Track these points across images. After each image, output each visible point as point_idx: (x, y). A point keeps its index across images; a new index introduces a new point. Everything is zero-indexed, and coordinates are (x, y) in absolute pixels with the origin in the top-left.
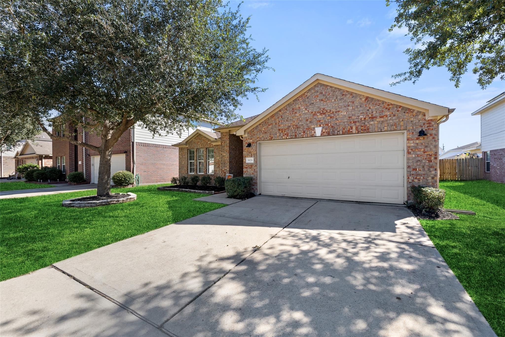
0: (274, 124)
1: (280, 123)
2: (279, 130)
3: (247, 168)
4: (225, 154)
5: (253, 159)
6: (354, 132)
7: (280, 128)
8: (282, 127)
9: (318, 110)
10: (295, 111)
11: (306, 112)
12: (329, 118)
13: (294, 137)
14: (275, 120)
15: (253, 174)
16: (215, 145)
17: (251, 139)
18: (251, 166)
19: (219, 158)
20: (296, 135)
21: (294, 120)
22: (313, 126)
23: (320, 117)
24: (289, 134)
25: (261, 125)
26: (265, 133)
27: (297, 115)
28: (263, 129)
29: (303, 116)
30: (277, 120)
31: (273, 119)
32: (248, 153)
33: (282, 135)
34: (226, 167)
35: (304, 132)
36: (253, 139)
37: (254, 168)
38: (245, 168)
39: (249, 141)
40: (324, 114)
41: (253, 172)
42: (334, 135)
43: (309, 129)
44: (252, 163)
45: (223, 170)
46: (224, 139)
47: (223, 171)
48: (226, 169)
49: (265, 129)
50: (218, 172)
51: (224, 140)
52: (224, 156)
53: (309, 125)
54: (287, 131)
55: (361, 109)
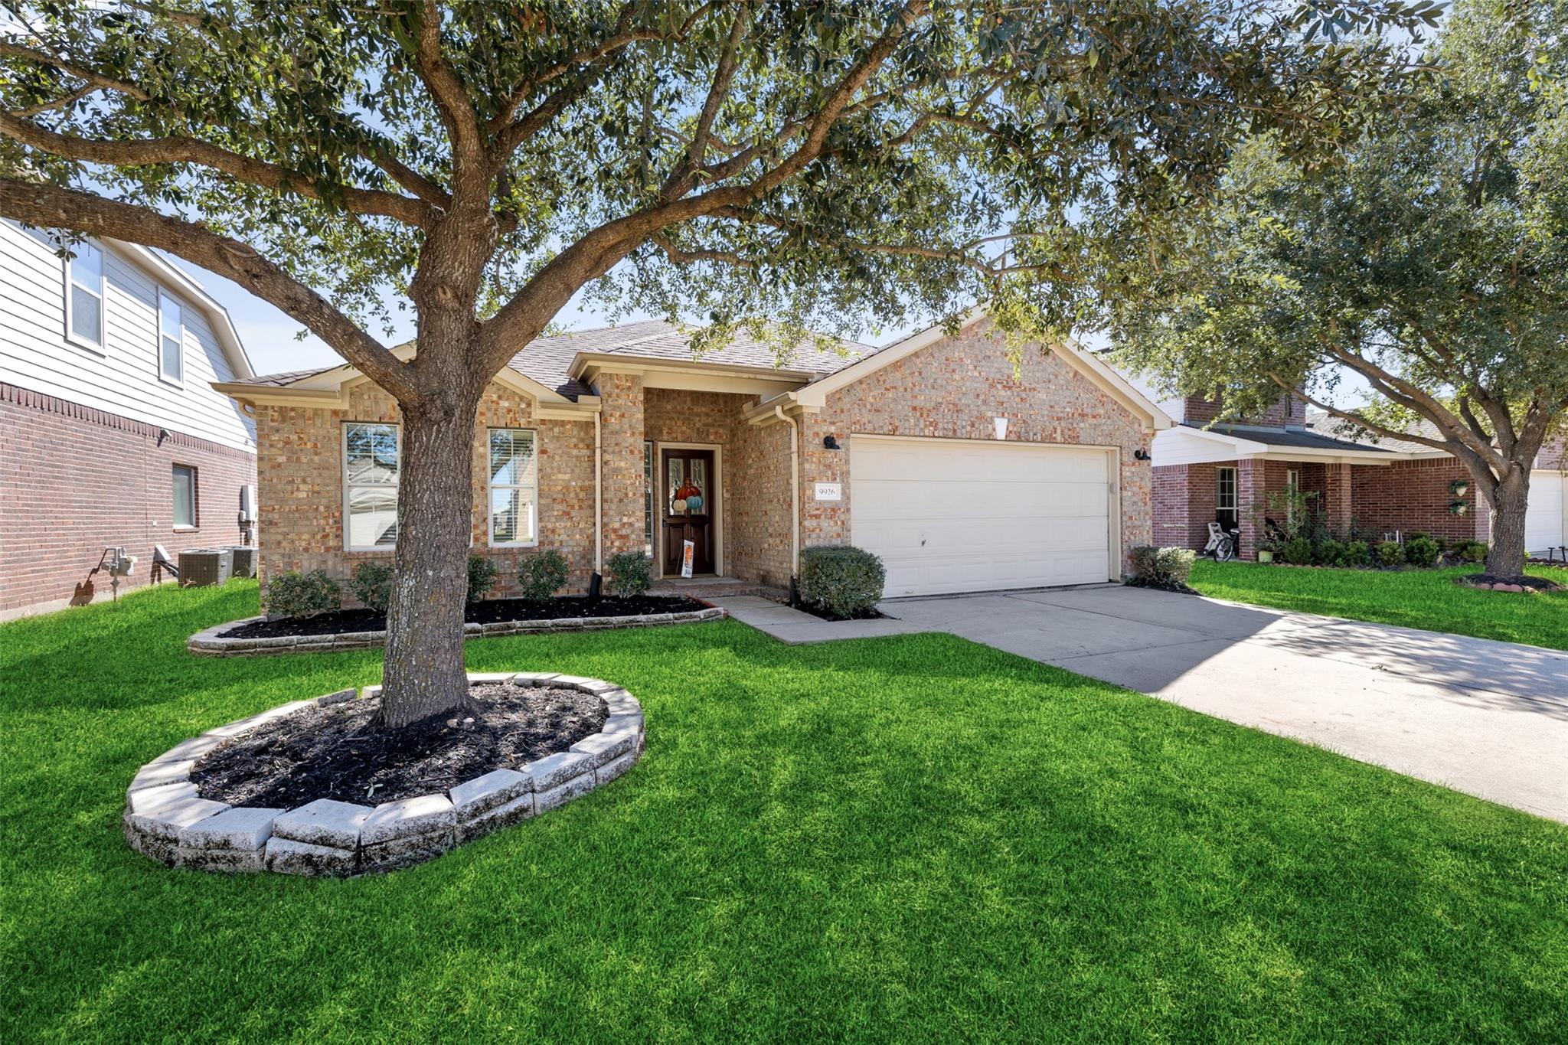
0: (902, 389)
1: (916, 390)
2: (915, 409)
3: (817, 517)
4: (623, 464)
5: (837, 487)
6: (1059, 438)
7: (916, 403)
8: (920, 401)
9: (998, 376)
10: (952, 366)
11: (976, 374)
12: (1018, 400)
13: (951, 434)
14: (903, 378)
15: (839, 535)
16: (543, 422)
17: (833, 423)
18: (833, 510)
19: (567, 477)
20: (955, 431)
21: (950, 388)
22: (989, 414)
23: (1002, 393)
24: (940, 426)
25: (864, 386)
26: (877, 411)
27: (957, 377)
28: (871, 400)
29: (968, 384)
30: (909, 379)
31: (898, 375)
32: (822, 468)
33: (922, 425)
34: (629, 516)
35: (973, 425)
36: (839, 424)
37: (843, 517)
38: (811, 516)
39: (825, 429)
40: (1010, 388)
41: (838, 529)
42: (1028, 441)
43: (981, 417)
44: (836, 503)
45: (617, 525)
46: (620, 401)
47: (615, 531)
48: (631, 525)
49: (874, 397)
50: (563, 537)
51: (619, 407)
52: (617, 471)
53: (983, 408)
54: (933, 414)
55: (1068, 393)
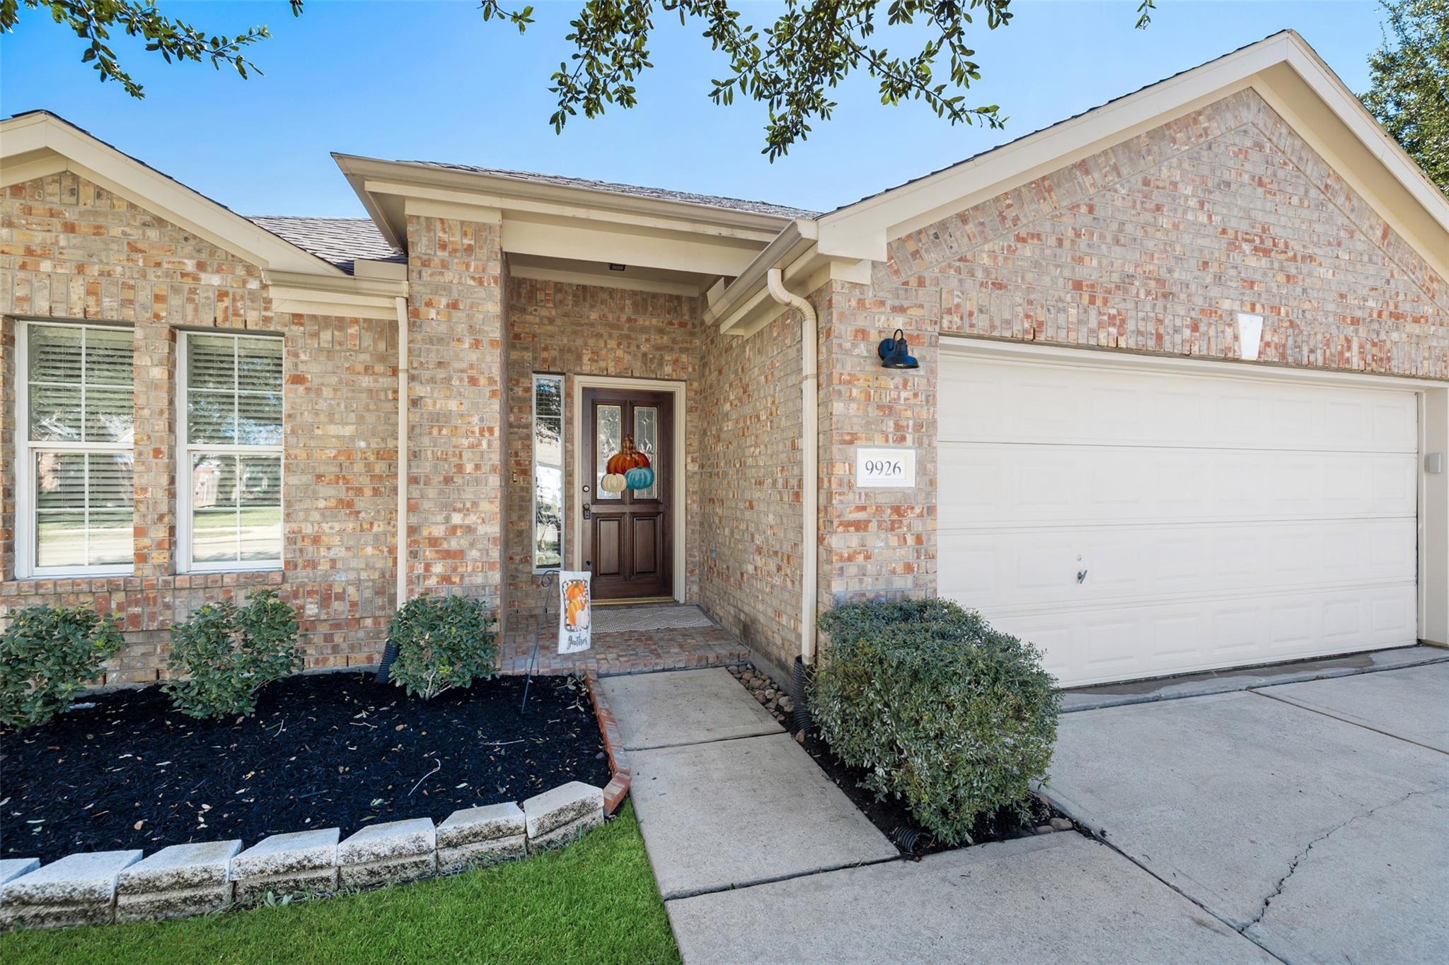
0: (1052, 241)
1: (1083, 243)
2: (1078, 286)
3: (860, 526)
4: (453, 405)
5: (906, 457)
6: (1356, 362)
7: (1082, 273)
8: (1089, 271)
9: (1244, 226)
10: (1157, 197)
11: (1203, 218)
12: (1281, 278)
13: (1151, 344)
14: (1056, 217)
15: (909, 568)
16: (297, 319)
17: (901, 310)
18: (897, 510)
19: (348, 431)
20: (1159, 337)
21: (1150, 244)
22: (1226, 305)
23: (1252, 262)
24: (1130, 325)
25: (970, 228)
26: (998, 286)
27: (1165, 222)
28: (985, 260)
29: (1187, 238)
30: (1068, 220)
31: (1045, 207)
32: (873, 412)
33: (1093, 323)
34: (465, 511)
35: (1195, 328)
36: (914, 312)
37: (918, 527)
38: (847, 525)
39: (881, 321)
40: (1267, 252)
41: (906, 553)
42: (1299, 365)
43: (1211, 311)
44: (904, 493)
45: (438, 531)
46: (449, 276)
47: (433, 542)
48: (469, 529)
49: (994, 256)
50: (339, 552)
51: (447, 288)
52: (439, 419)
53: (1214, 292)
54: (1116, 299)
55: (1371, 269)
